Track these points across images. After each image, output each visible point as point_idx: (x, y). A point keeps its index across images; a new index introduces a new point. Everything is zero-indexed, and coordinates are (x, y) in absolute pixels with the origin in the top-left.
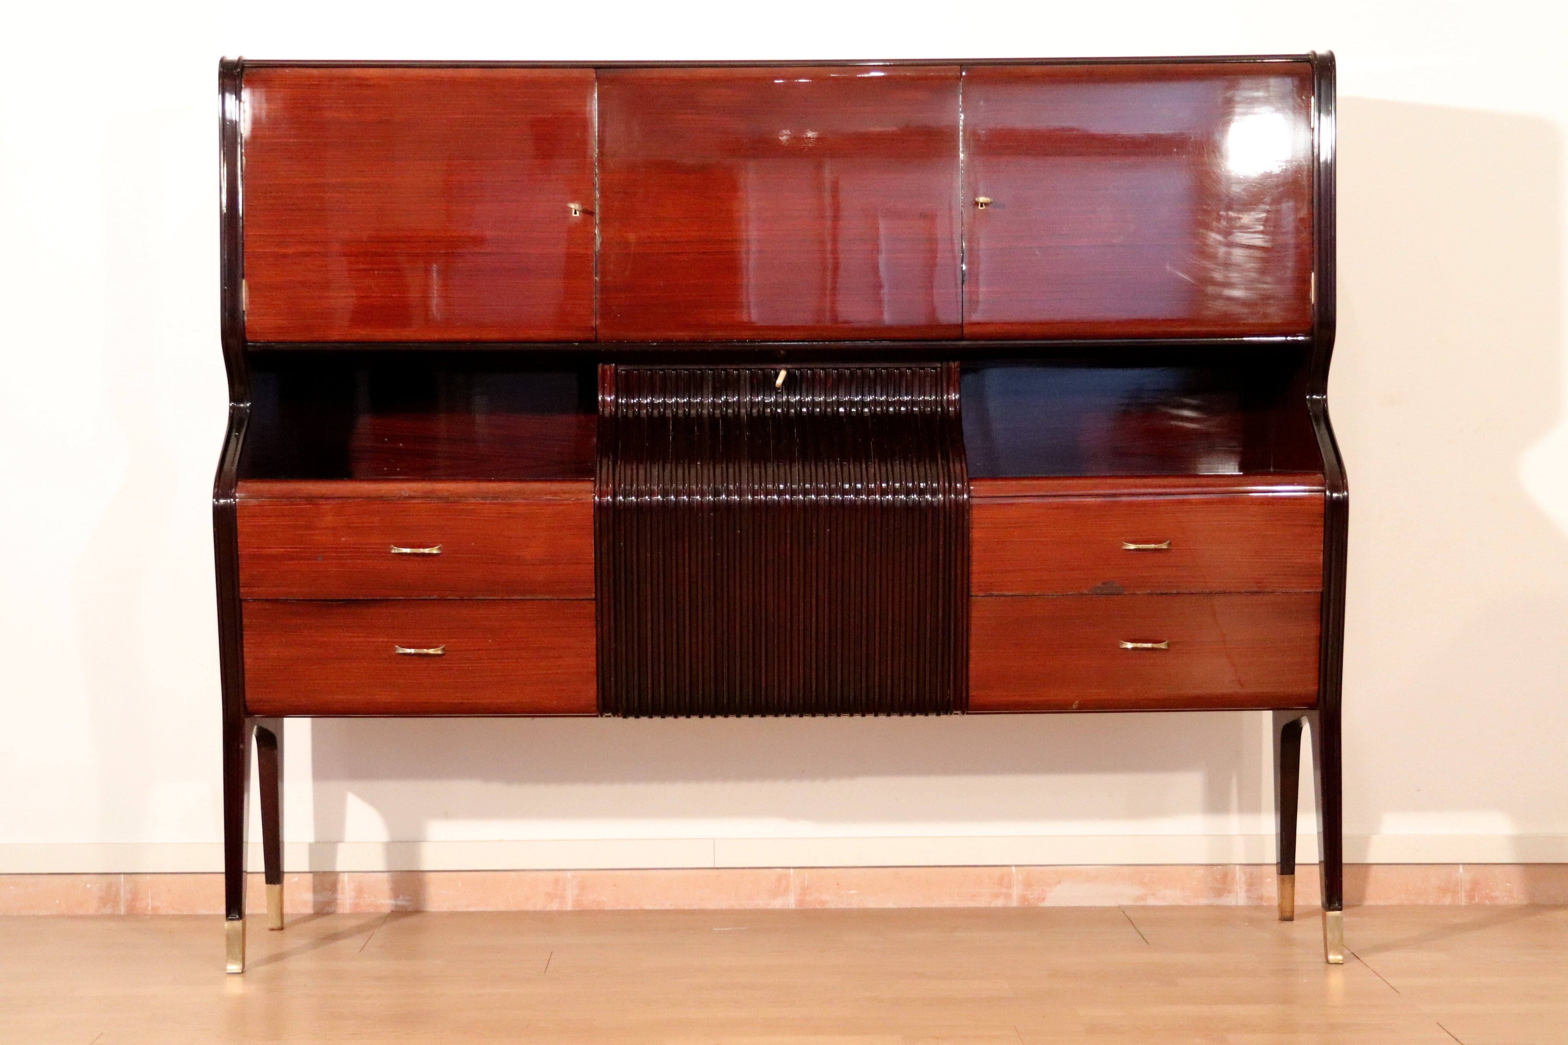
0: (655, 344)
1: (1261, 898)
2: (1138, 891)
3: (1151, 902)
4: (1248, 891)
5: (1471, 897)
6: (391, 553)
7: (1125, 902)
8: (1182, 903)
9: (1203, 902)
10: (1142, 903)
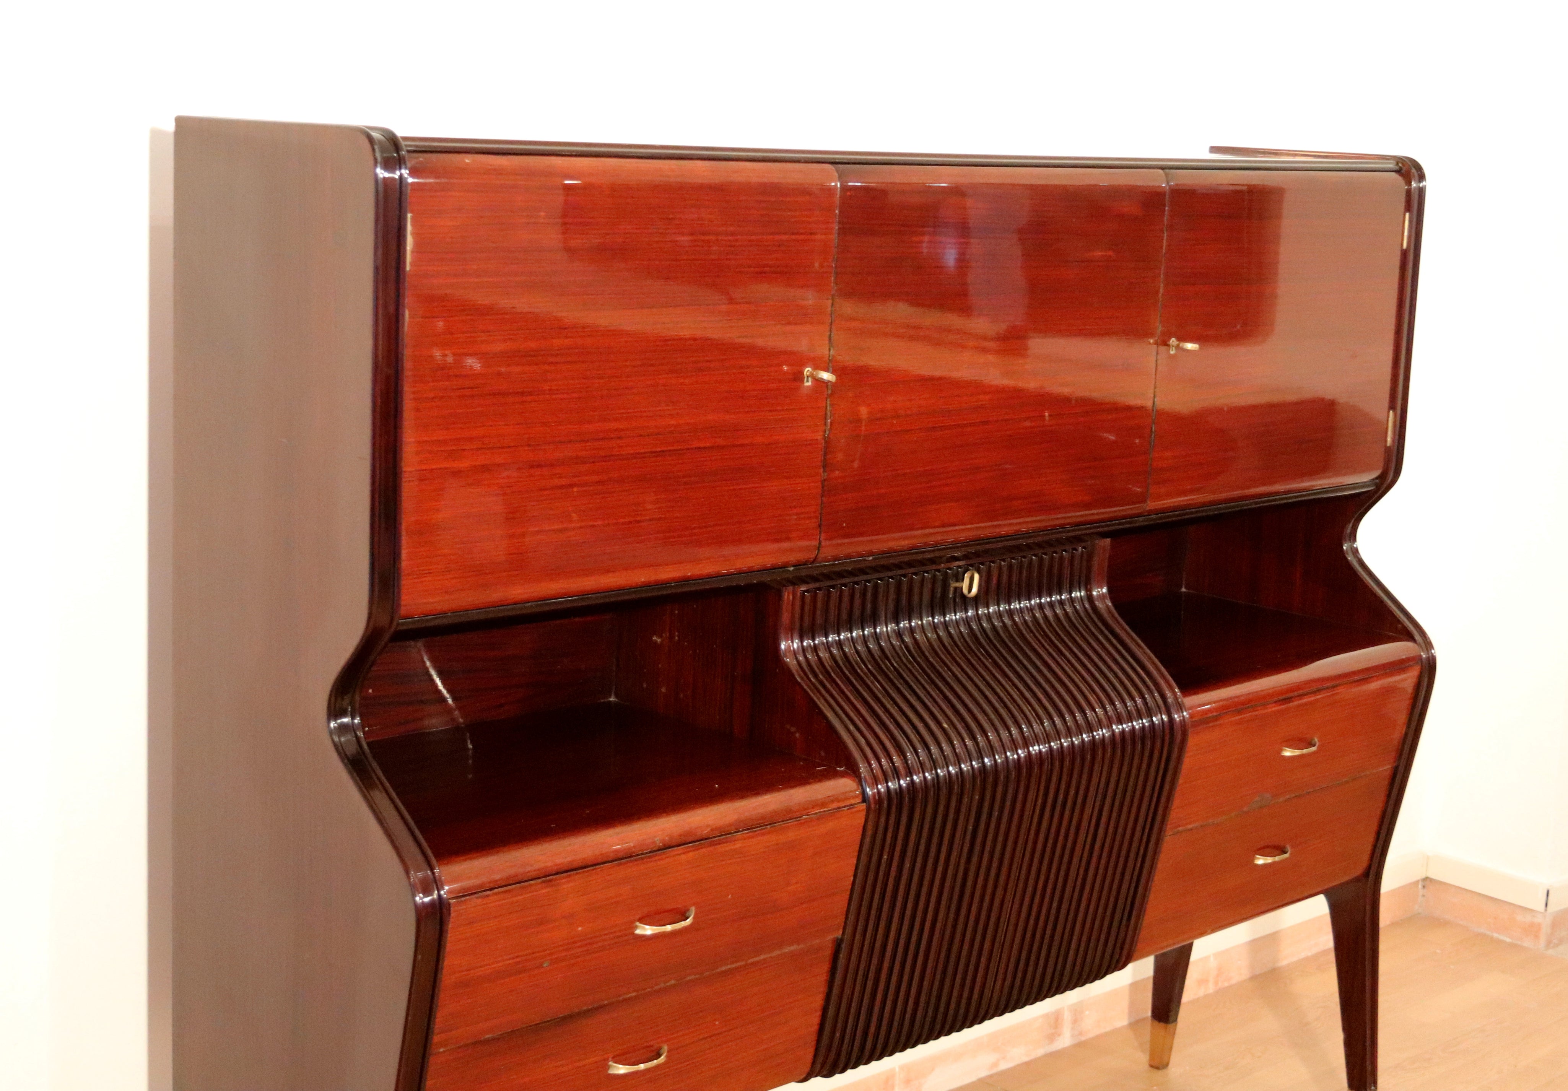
0: (871, 558)
1: (1081, 1034)
2: (991, 1058)
3: (1004, 1066)
4: (1073, 1029)
5: (1216, 983)
6: (633, 934)
7: (983, 1074)
8: (1026, 1059)
9: (1040, 1052)
10: (995, 1071)
